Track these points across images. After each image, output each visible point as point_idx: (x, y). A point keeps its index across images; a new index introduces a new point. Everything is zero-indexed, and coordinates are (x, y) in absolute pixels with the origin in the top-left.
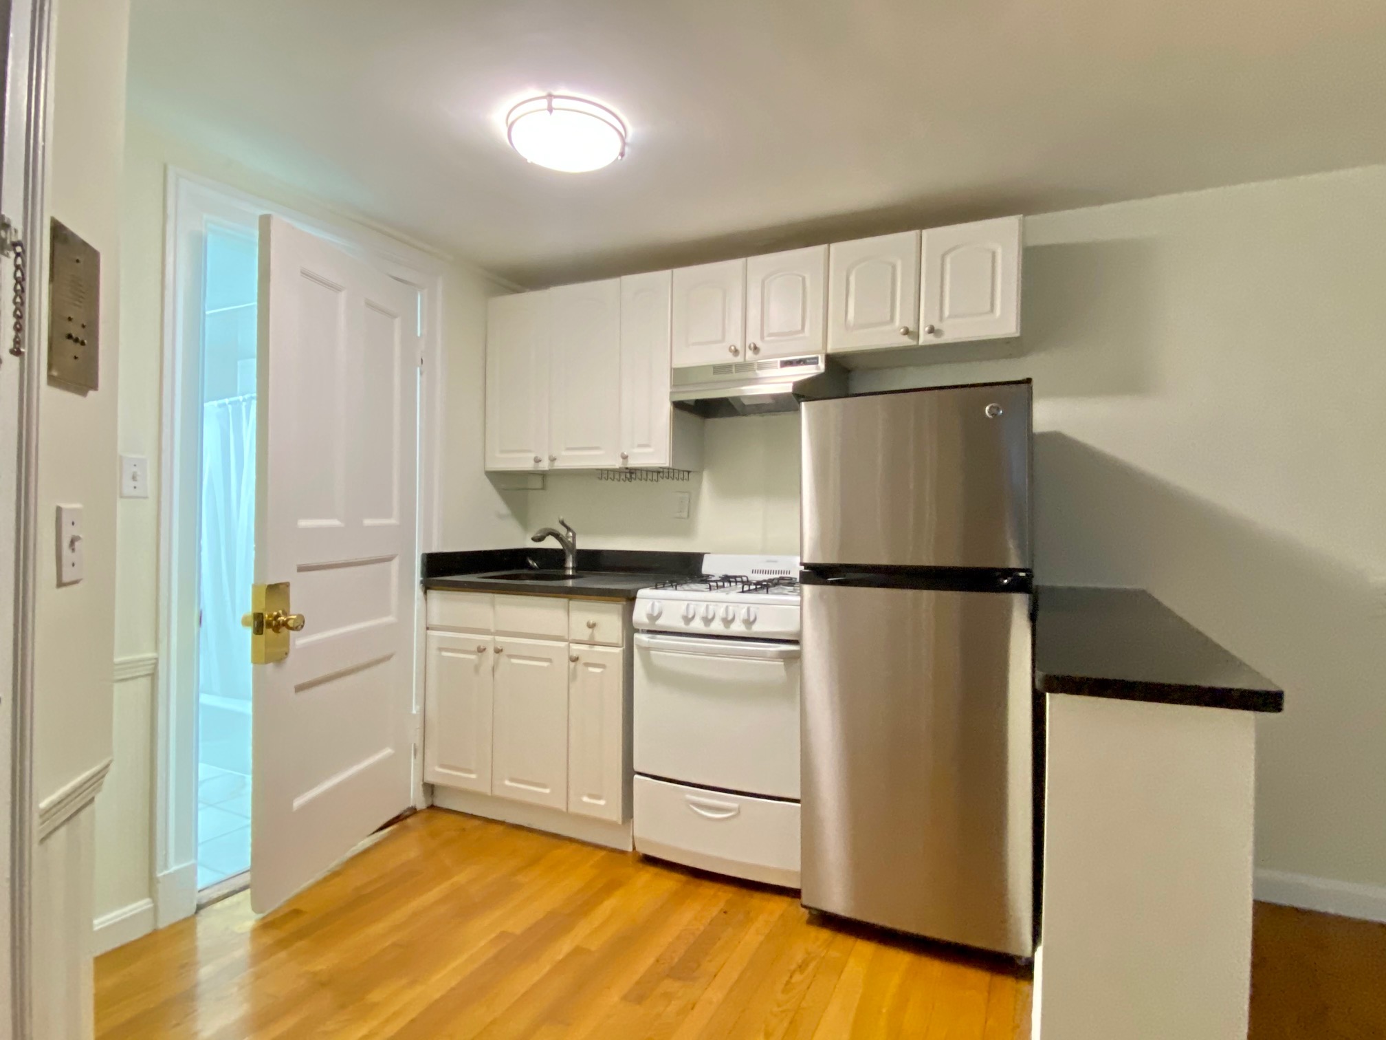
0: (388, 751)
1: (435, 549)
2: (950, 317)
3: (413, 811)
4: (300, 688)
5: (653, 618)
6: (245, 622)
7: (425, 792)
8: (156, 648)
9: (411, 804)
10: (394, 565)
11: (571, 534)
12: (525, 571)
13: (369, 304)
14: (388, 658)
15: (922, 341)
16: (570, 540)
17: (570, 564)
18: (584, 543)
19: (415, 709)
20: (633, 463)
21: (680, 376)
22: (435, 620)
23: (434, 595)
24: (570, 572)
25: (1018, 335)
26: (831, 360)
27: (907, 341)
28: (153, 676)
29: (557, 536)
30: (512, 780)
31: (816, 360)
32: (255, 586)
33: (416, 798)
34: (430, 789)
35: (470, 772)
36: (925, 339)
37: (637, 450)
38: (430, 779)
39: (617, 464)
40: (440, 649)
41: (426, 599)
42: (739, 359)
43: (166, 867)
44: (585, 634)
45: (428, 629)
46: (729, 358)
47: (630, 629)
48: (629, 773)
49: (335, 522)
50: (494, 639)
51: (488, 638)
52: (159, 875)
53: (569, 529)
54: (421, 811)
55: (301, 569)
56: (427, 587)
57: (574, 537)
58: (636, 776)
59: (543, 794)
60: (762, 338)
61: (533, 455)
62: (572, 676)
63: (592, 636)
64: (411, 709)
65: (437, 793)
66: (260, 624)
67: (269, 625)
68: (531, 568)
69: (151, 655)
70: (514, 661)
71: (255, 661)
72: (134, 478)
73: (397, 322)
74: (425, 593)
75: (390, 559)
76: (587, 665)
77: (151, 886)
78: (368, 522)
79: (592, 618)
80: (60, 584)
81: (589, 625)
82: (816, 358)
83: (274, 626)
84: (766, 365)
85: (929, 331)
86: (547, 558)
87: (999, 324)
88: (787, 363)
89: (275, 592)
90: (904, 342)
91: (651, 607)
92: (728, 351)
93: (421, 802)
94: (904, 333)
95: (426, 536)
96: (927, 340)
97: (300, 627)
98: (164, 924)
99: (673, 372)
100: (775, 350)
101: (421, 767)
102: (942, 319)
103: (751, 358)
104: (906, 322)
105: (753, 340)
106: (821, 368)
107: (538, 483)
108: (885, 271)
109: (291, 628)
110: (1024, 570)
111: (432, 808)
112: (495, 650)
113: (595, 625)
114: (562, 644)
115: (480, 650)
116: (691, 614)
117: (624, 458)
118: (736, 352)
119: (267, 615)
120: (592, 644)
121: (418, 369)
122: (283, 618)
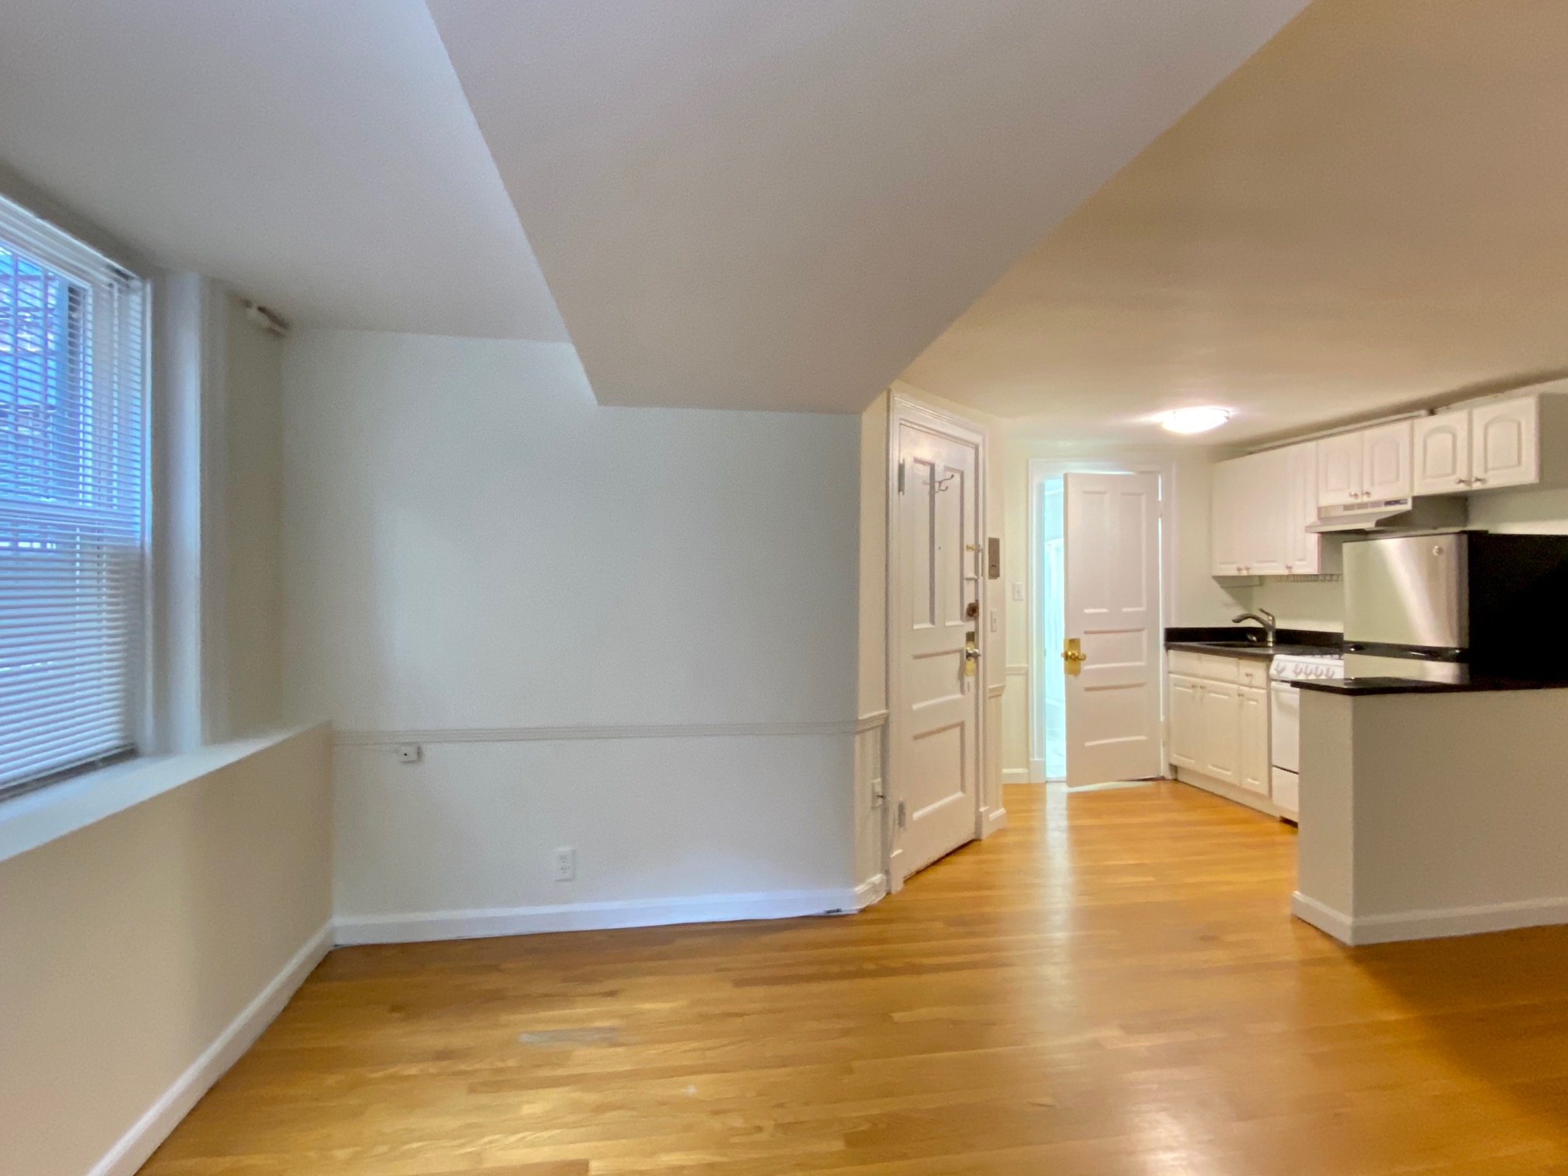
0: (1144, 738)
1: (1174, 625)
2: (1491, 469)
3: (1163, 779)
4: (1088, 689)
5: (1280, 672)
6: (1062, 655)
7: (1171, 770)
8: (1028, 662)
9: (1162, 775)
10: (1145, 633)
11: (1271, 618)
12: (1246, 643)
13: (1124, 494)
14: (1144, 683)
15: (1474, 487)
16: (1270, 623)
17: (1270, 639)
18: (1281, 625)
19: (1162, 718)
20: (1297, 571)
21: (1323, 514)
22: (1172, 668)
23: (1171, 652)
24: (1271, 645)
25: (1537, 481)
26: (1416, 500)
28: (1027, 674)
29: (1257, 619)
30: (1213, 766)
32: (1065, 640)
33: (1164, 771)
34: (1174, 769)
35: (1191, 758)
36: (1475, 485)
37: (1298, 563)
38: (1175, 762)
39: (1286, 572)
40: (1174, 685)
41: (1167, 654)
42: (1359, 501)
43: (1033, 757)
45: (1169, 672)
46: (1352, 501)
47: (1270, 679)
48: (1271, 765)
49: (1104, 610)
50: (1201, 681)
51: (1198, 679)
52: (1031, 760)
53: (1268, 614)
54: (1169, 780)
55: (1086, 633)
56: (1168, 648)
57: (1273, 620)
58: (1274, 769)
59: (1228, 775)
60: (1373, 486)
61: (1235, 566)
62: (1241, 705)
63: (1251, 682)
64: (1159, 718)
65: (1179, 771)
66: (1067, 657)
67: (1070, 657)
68: (1253, 641)
69: (1025, 665)
70: (1213, 695)
71: (1065, 673)
72: (1018, 592)
73: (1144, 498)
74: (1167, 651)
75: (1140, 630)
76: (1248, 699)
77: (1027, 764)
78: (1125, 610)
80: (992, 631)
81: (1247, 675)
82: (1406, 500)
83: (1073, 659)
84: (1376, 504)
85: (1478, 480)
86: (1261, 634)
87: (1527, 473)
88: (1388, 503)
89: (1073, 643)
90: (1462, 488)
91: (1278, 665)
92: (1351, 495)
93: (1168, 775)
94: (1461, 481)
95: (1167, 618)
96: (1477, 486)
97: (1084, 659)
98: (1034, 781)
99: (1319, 509)
100: (1380, 494)
101: (1168, 754)
102: (1486, 470)
103: (1365, 499)
104: (1462, 473)
105: (1366, 488)
106: (1408, 507)
107: (1256, 582)
108: (1449, 438)
109: (1081, 660)
110: (1459, 649)
111: (1176, 780)
112: (1201, 687)
113: (1251, 675)
114: (1235, 686)
115: (1193, 687)
116: (1298, 671)
117: (1289, 568)
118: (1356, 495)
119: (1070, 653)
120: (1251, 687)
121: (1160, 520)
122: (1077, 655)
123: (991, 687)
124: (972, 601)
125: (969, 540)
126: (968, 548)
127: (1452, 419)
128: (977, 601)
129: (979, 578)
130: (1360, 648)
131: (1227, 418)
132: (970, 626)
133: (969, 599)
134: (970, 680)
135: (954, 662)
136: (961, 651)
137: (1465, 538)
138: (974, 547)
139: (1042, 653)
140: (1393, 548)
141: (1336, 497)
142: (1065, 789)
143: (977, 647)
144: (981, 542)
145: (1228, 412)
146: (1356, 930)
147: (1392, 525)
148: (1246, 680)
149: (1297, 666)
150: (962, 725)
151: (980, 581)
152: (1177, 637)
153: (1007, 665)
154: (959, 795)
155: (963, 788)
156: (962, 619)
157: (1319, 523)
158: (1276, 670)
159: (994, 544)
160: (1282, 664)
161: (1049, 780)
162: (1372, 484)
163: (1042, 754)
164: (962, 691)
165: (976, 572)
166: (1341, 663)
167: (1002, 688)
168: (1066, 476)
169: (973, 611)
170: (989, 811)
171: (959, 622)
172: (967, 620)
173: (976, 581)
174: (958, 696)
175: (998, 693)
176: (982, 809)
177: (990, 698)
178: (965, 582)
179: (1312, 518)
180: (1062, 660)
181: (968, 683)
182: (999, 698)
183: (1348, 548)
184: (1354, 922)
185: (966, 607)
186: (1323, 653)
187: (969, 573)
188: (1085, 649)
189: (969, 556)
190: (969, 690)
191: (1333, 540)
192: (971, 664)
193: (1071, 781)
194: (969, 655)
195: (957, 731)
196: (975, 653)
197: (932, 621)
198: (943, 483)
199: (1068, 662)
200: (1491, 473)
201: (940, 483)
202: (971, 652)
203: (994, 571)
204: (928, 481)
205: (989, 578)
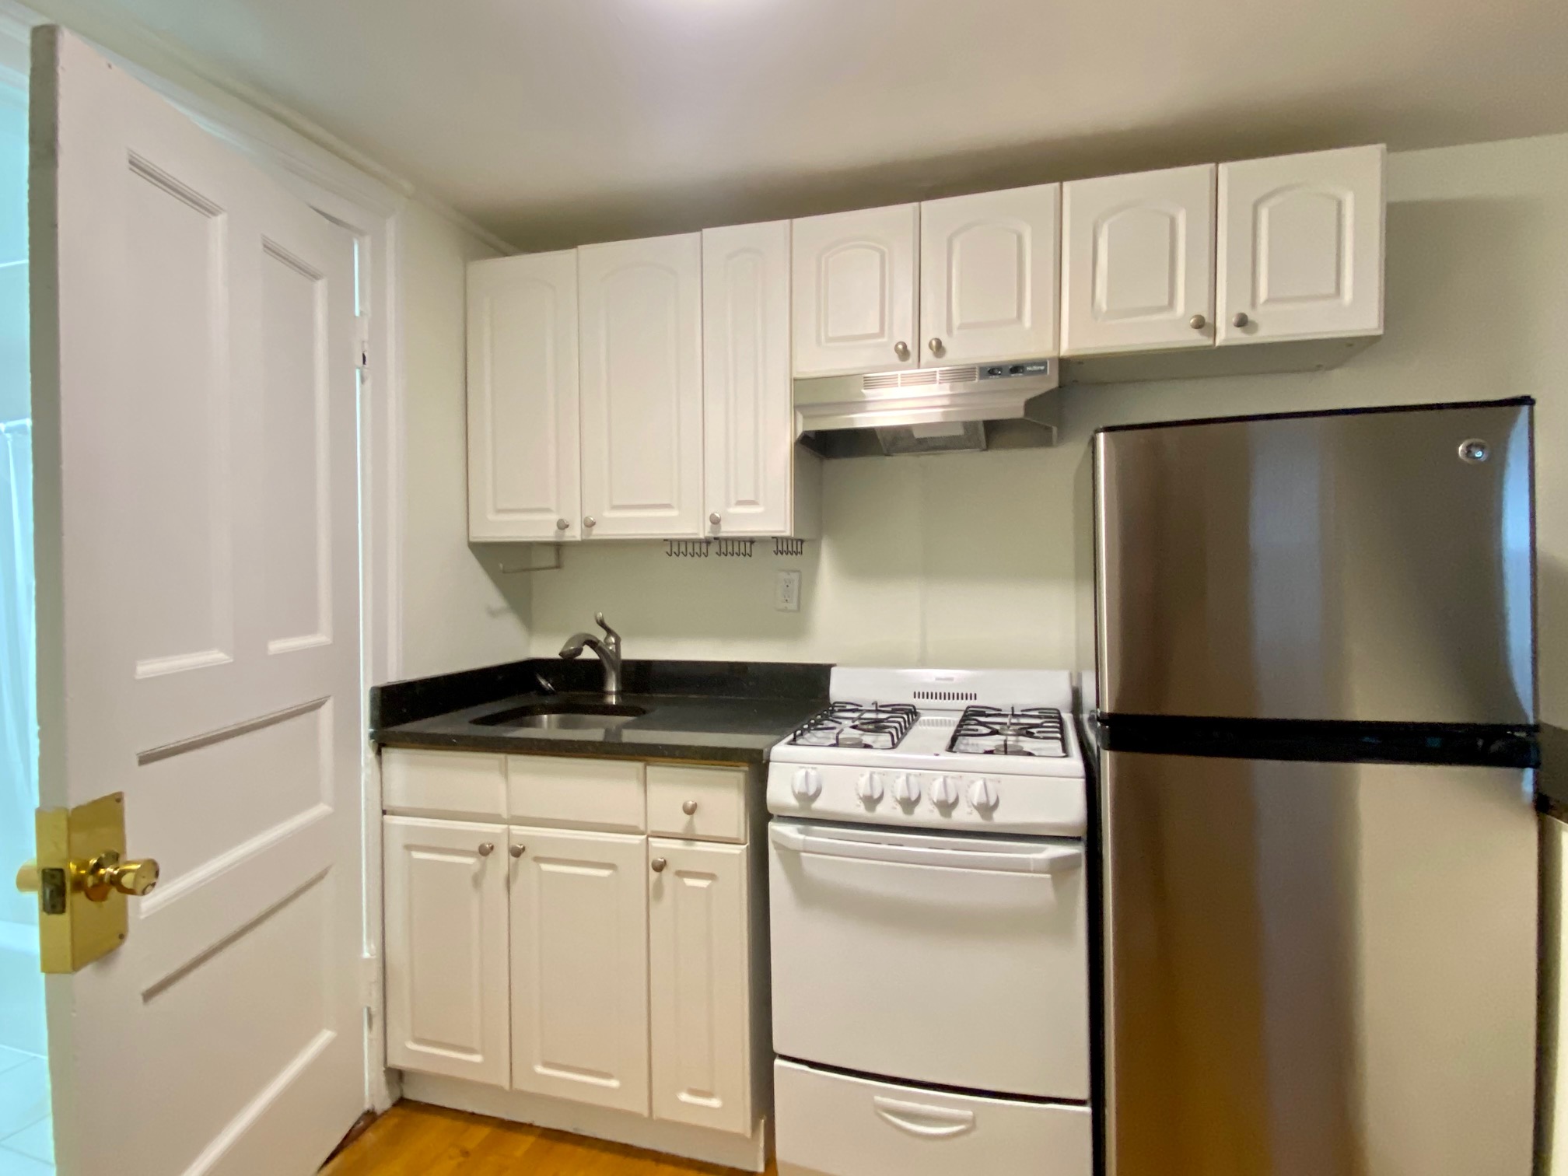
0: (326, 1036)
1: (395, 675)
2: (1268, 301)
3: (370, 1117)
4: (149, 995)
5: (807, 798)
9: (367, 1106)
10: (326, 713)
13: (268, 248)
14: (321, 877)
15: (1220, 340)
16: (611, 646)
17: (612, 686)
18: (633, 651)
19: (368, 951)
20: (728, 530)
22: (395, 801)
23: (395, 757)
24: (617, 701)
25: (1380, 332)
26: (1065, 365)
27: (1196, 339)
29: (593, 644)
30: (547, 1064)
31: (1042, 368)
32: (42, 814)
33: (372, 1093)
34: (396, 1076)
35: (470, 1051)
36: (1226, 334)
37: (735, 510)
38: (397, 1061)
40: (409, 848)
41: (380, 763)
44: (678, 822)
45: (384, 812)
46: (894, 364)
47: (760, 816)
48: (765, 1056)
49: (217, 656)
50: (509, 830)
51: (498, 828)
54: (385, 1113)
55: (146, 759)
56: (381, 743)
57: (617, 644)
58: (778, 1062)
59: (606, 1087)
60: (949, 331)
61: (554, 518)
62: (655, 893)
63: (690, 824)
64: (360, 950)
65: (406, 1079)
66: (57, 891)
67: (79, 885)
70: (545, 867)
73: (320, 286)
74: (379, 753)
75: (316, 706)
76: (681, 874)
78: (276, 646)
79: (690, 796)
82: (1040, 365)
84: (955, 374)
92: (888, 351)
93: (384, 1103)
95: (379, 660)
99: (796, 384)
100: (971, 350)
103: (931, 363)
106: (1046, 381)
107: (549, 559)
111: (401, 1104)
113: (693, 807)
114: (634, 839)
115: (480, 848)
117: (715, 522)
118: (903, 353)
148: (674, 822)
152: (399, 709)
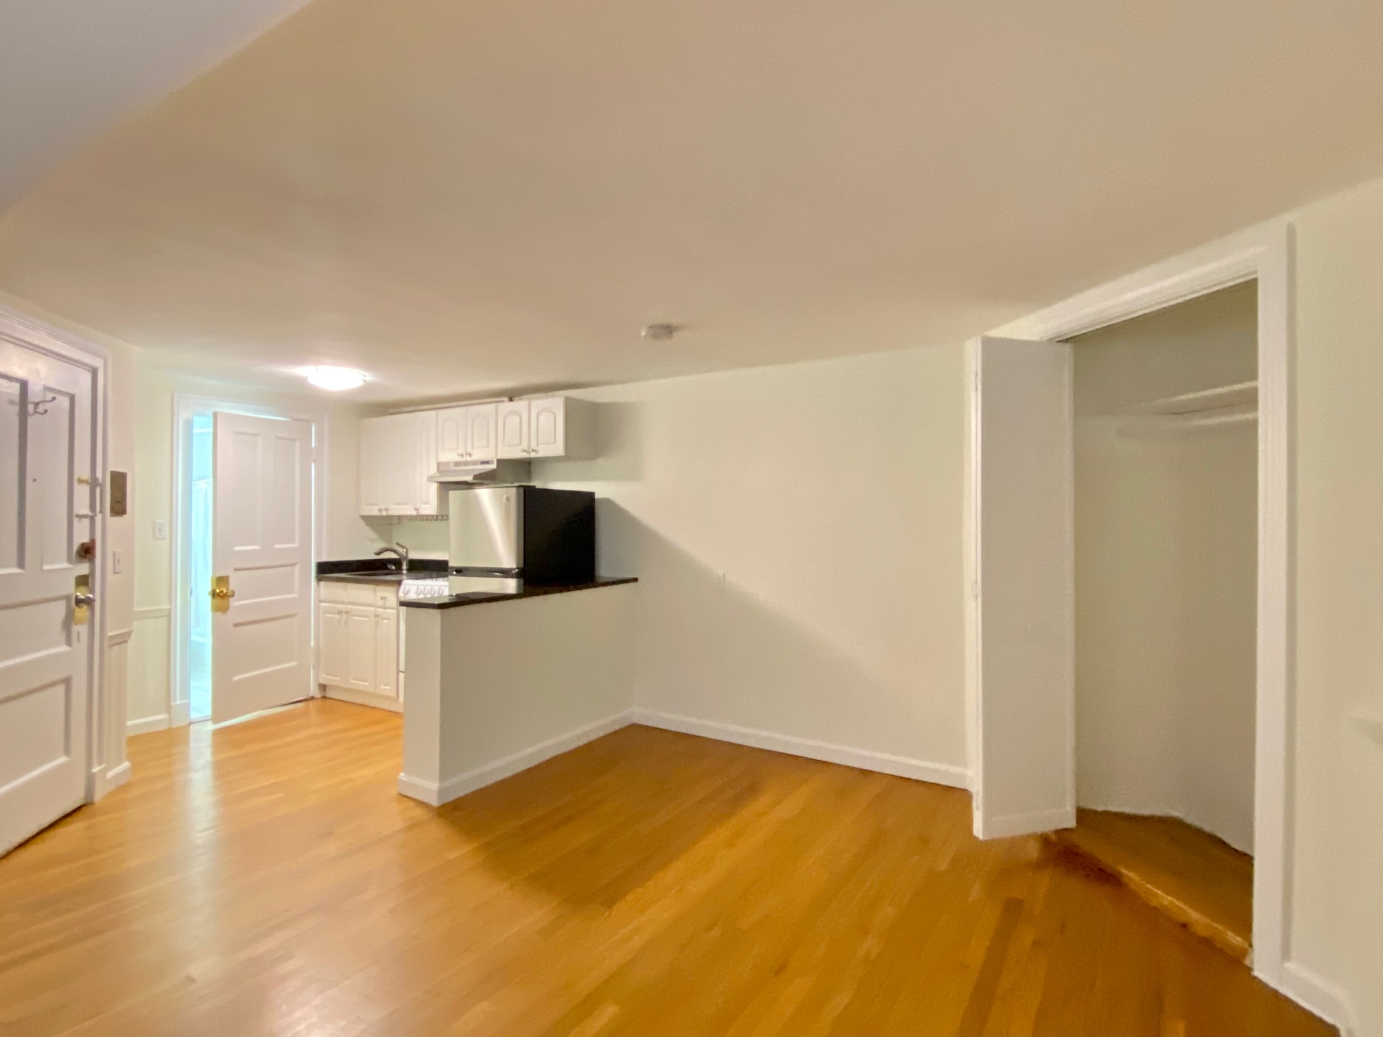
0: (294, 664)
1: (325, 559)
2: (540, 444)
3: (313, 698)
4: (236, 625)
6: (209, 594)
7: (320, 689)
8: (170, 603)
9: (311, 695)
10: (297, 569)
11: (405, 550)
12: (387, 571)
13: (277, 438)
14: (293, 615)
15: (531, 455)
16: (404, 554)
17: (404, 567)
18: (414, 555)
19: (312, 644)
20: (423, 512)
21: (441, 468)
22: (323, 596)
23: (322, 583)
24: (405, 572)
25: (563, 454)
26: (500, 462)
28: (169, 616)
29: (394, 551)
30: (354, 679)
32: (212, 579)
33: (314, 691)
34: (323, 687)
35: (337, 676)
37: (423, 506)
38: (322, 681)
39: (414, 513)
40: (324, 613)
41: (319, 585)
42: (464, 459)
43: (175, 701)
44: (382, 603)
45: (320, 602)
46: (460, 459)
48: (398, 672)
49: (256, 547)
50: (346, 606)
51: (343, 606)
52: (172, 704)
53: (403, 547)
54: (317, 699)
55: (236, 570)
56: (319, 580)
57: (407, 552)
58: (401, 674)
59: (366, 685)
61: (377, 508)
62: (377, 624)
63: (384, 604)
64: (310, 644)
65: (328, 689)
66: (214, 594)
67: (218, 595)
68: (393, 570)
69: (167, 607)
70: (355, 618)
71: (212, 611)
72: (160, 530)
73: (297, 444)
74: (318, 583)
75: (293, 565)
76: (383, 619)
77: (169, 709)
78: (277, 546)
79: (384, 595)
80: (114, 573)
81: (382, 598)
82: (493, 461)
83: (221, 596)
84: (474, 463)
85: (533, 451)
86: (397, 563)
87: (558, 449)
88: (483, 463)
89: (221, 580)
90: (525, 455)
91: (405, 588)
92: (459, 455)
93: (317, 694)
94: (524, 451)
95: (319, 553)
96: (533, 455)
97: (233, 596)
98: (174, 726)
99: (439, 464)
100: (478, 455)
101: (317, 676)
102: (538, 445)
103: (468, 459)
104: (525, 445)
105: (469, 450)
106: (494, 466)
107: (396, 521)
108: (517, 419)
109: (229, 597)
110: (518, 568)
111: (324, 697)
112: (346, 613)
113: (385, 598)
114: (372, 609)
115: (340, 612)
116: (419, 592)
117: (417, 509)
118: (462, 455)
119: (218, 591)
120: (385, 608)
121: (313, 464)
122: (225, 592)
123: (110, 634)
124: (86, 539)
125: (82, 471)
126: (80, 481)
127: (520, 405)
128: (93, 541)
129: (96, 515)
130: (460, 571)
131: (364, 381)
132: (83, 569)
133: (82, 537)
134: (81, 629)
135: (60, 609)
136: (67, 598)
137: (522, 490)
138: (90, 481)
139: (188, 591)
140: (485, 494)
141: (450, 457)
142: (210, 727)
143: (92, 591)
144: (99, 475)
145: (365, 376)
146: (441, 792)
147: (485, 479)
148: (380, 603)
149: (418, 588)
150: (67, 682)
151: (99, 518)
152: (327, 569)
153: (136, 609)
154: (62, 760)
155: (67, 752)
156: (69, 560)
157: (438, 475)
158: (403, 592)
159: (119, 481)
160: (408, 587)
161: (193, 721)
162: (473, 448)
163: (186, 693)
164: (69, 642)
165: (92, 507)
166: (447, 583)
167: (128, 634)
168: (215, 415)
169: (86, 552)
170: (105, 771)
171: (65, 565)
172: (80, 562)
173: (92, 519)
174: (63, 648)
175: (122, 640)
176: (96, 769)
177: (110, 646)
178: (76, 520)
179: (433, 470)
180: (209, 598)
181: (78, 633)
182: (124, 645)
183: (454, 495)
184: (439, 787)
185: (76, 547)
186: (438, 577)
187: (82, 507)
188: (233, 586)
189: (82, 493)
190: (78, 640)
191: (446, 487)
192: (82, 612)
193: (216, 718)
194: (79, 602)
195: (60, 689)
196: (88, 598)
197: (21, 564)
198: (40, 405)
199: (215, 600)
200: (540, 446)
201: (37, 404)
202: (82, 597)
203: (119, 507)
204: (17, 399)
205: (111, 516)
